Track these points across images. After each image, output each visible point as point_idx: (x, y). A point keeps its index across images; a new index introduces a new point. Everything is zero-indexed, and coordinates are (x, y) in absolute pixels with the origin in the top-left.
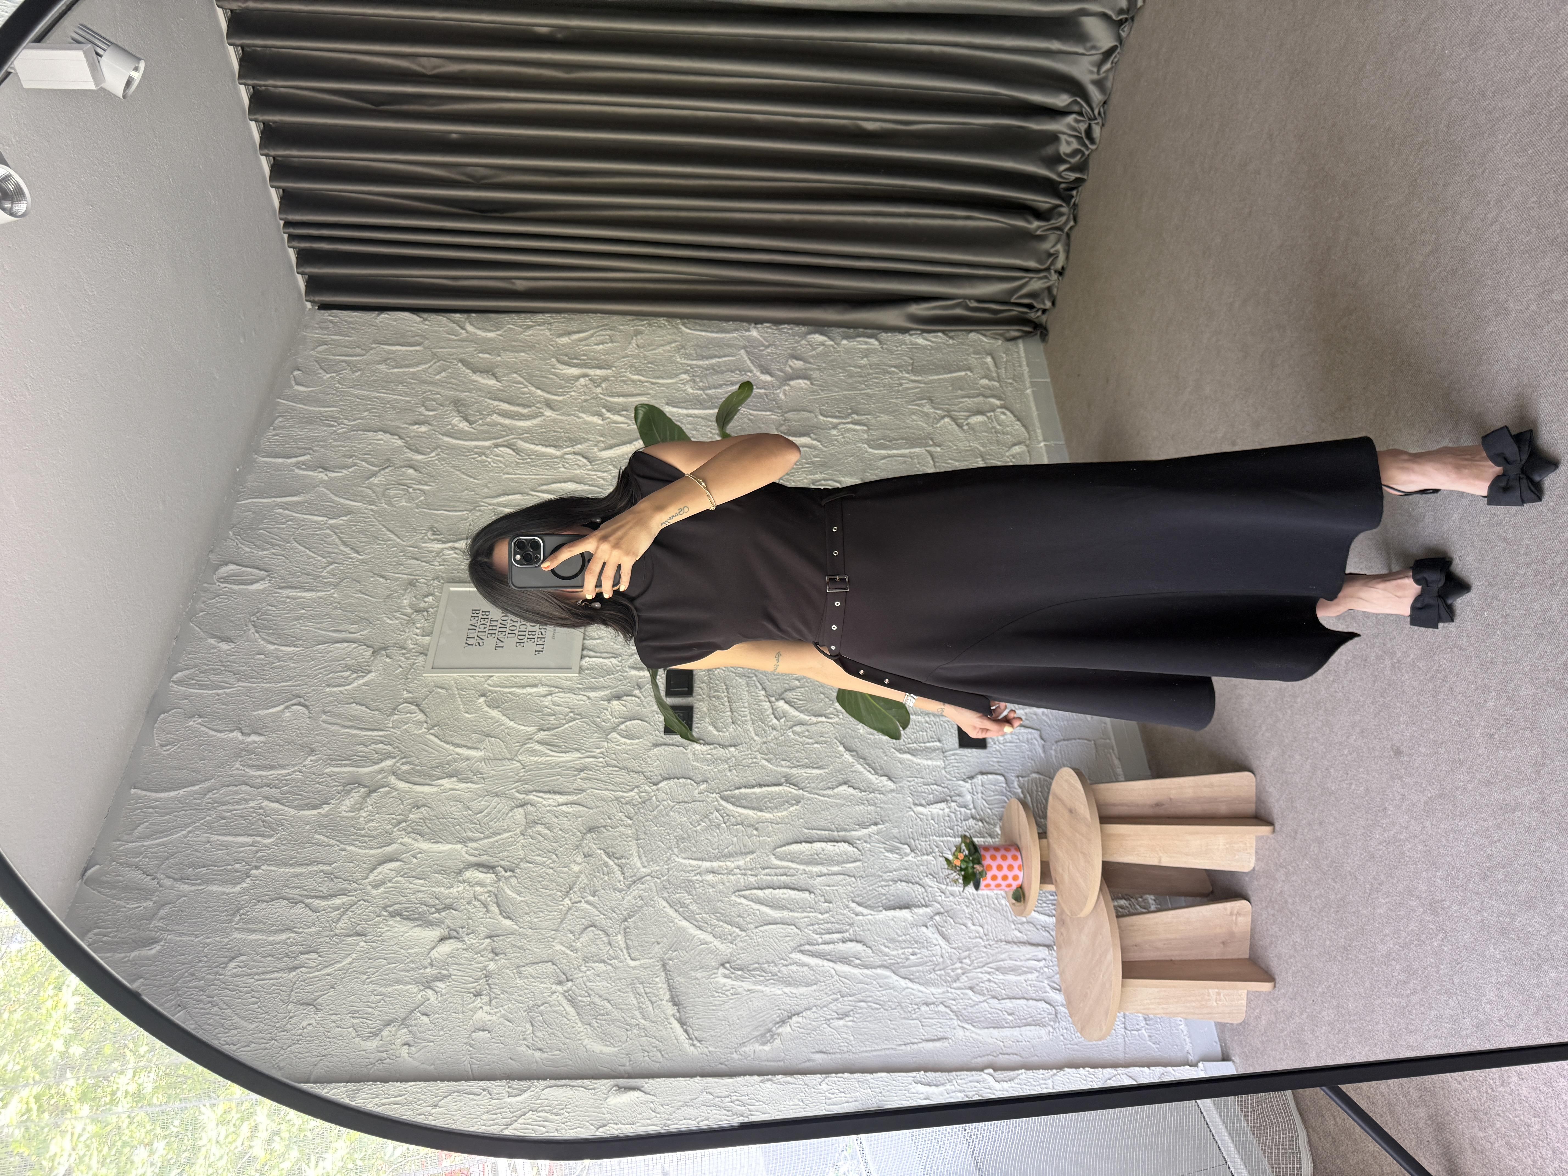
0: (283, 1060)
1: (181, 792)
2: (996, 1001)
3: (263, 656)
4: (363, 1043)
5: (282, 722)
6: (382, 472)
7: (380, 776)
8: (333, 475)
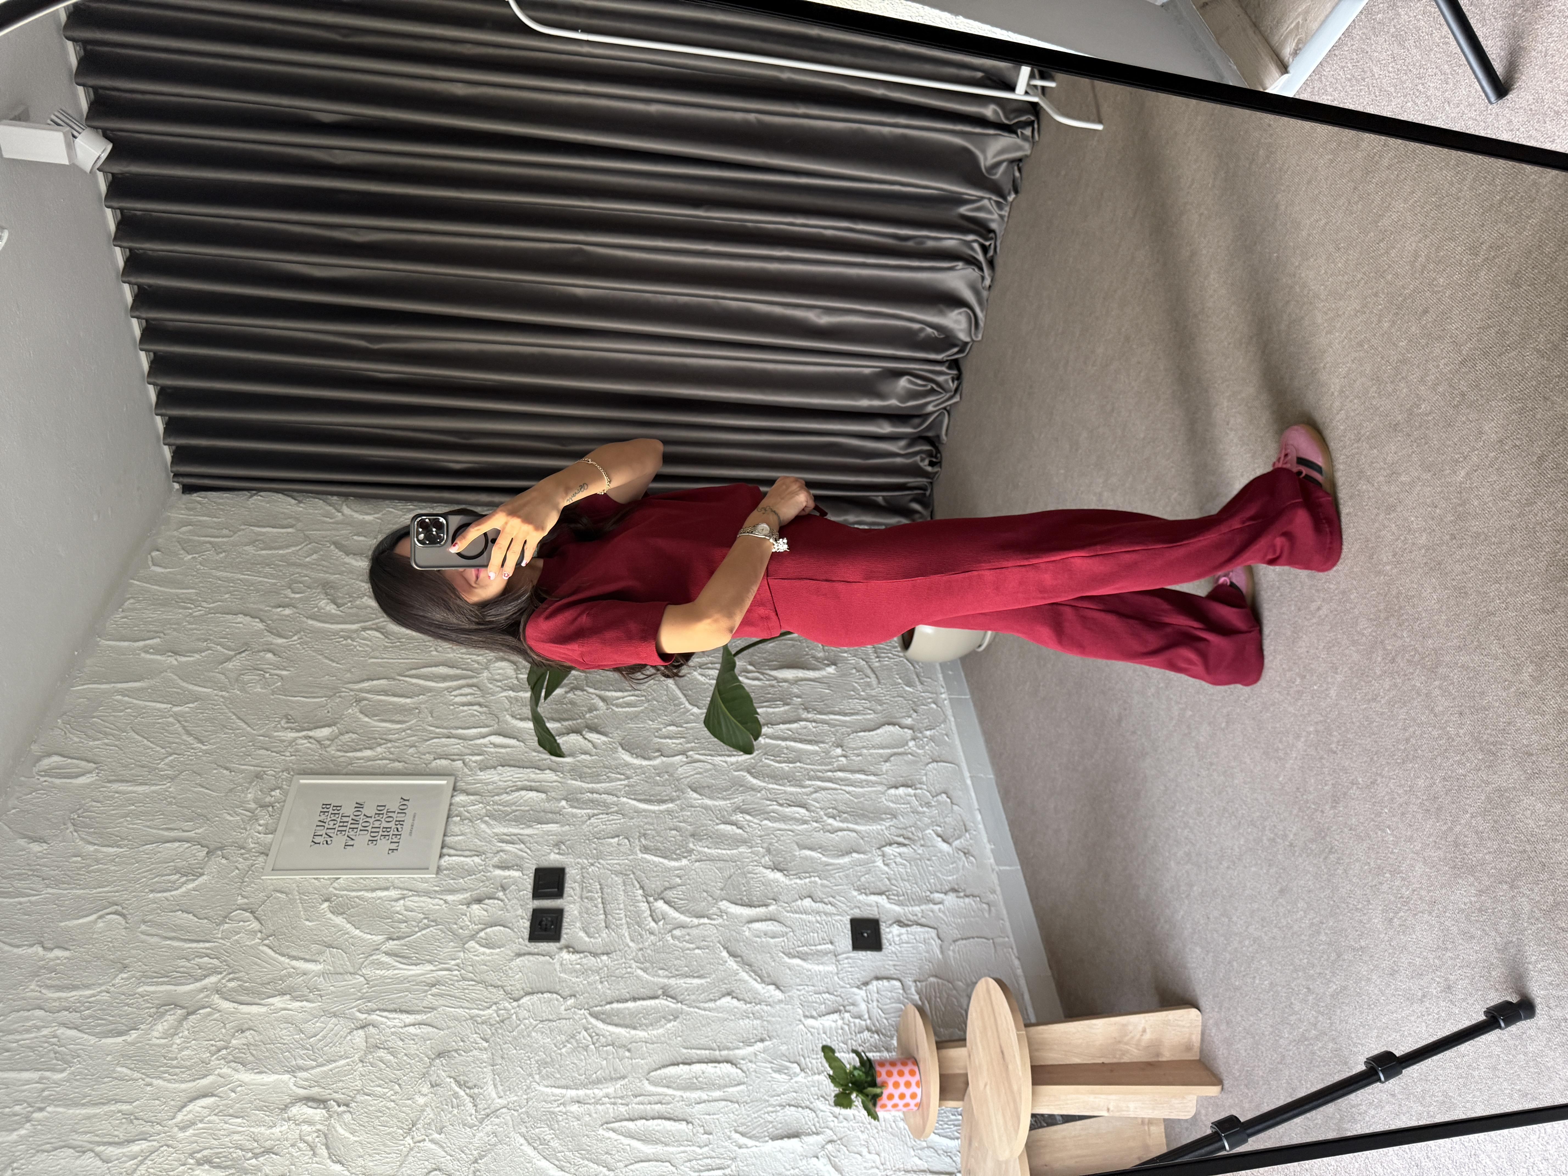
3: (79, 859)
5: (93, 933)
6: (238, 657)
7: (202, 995)
8: (184, 659)
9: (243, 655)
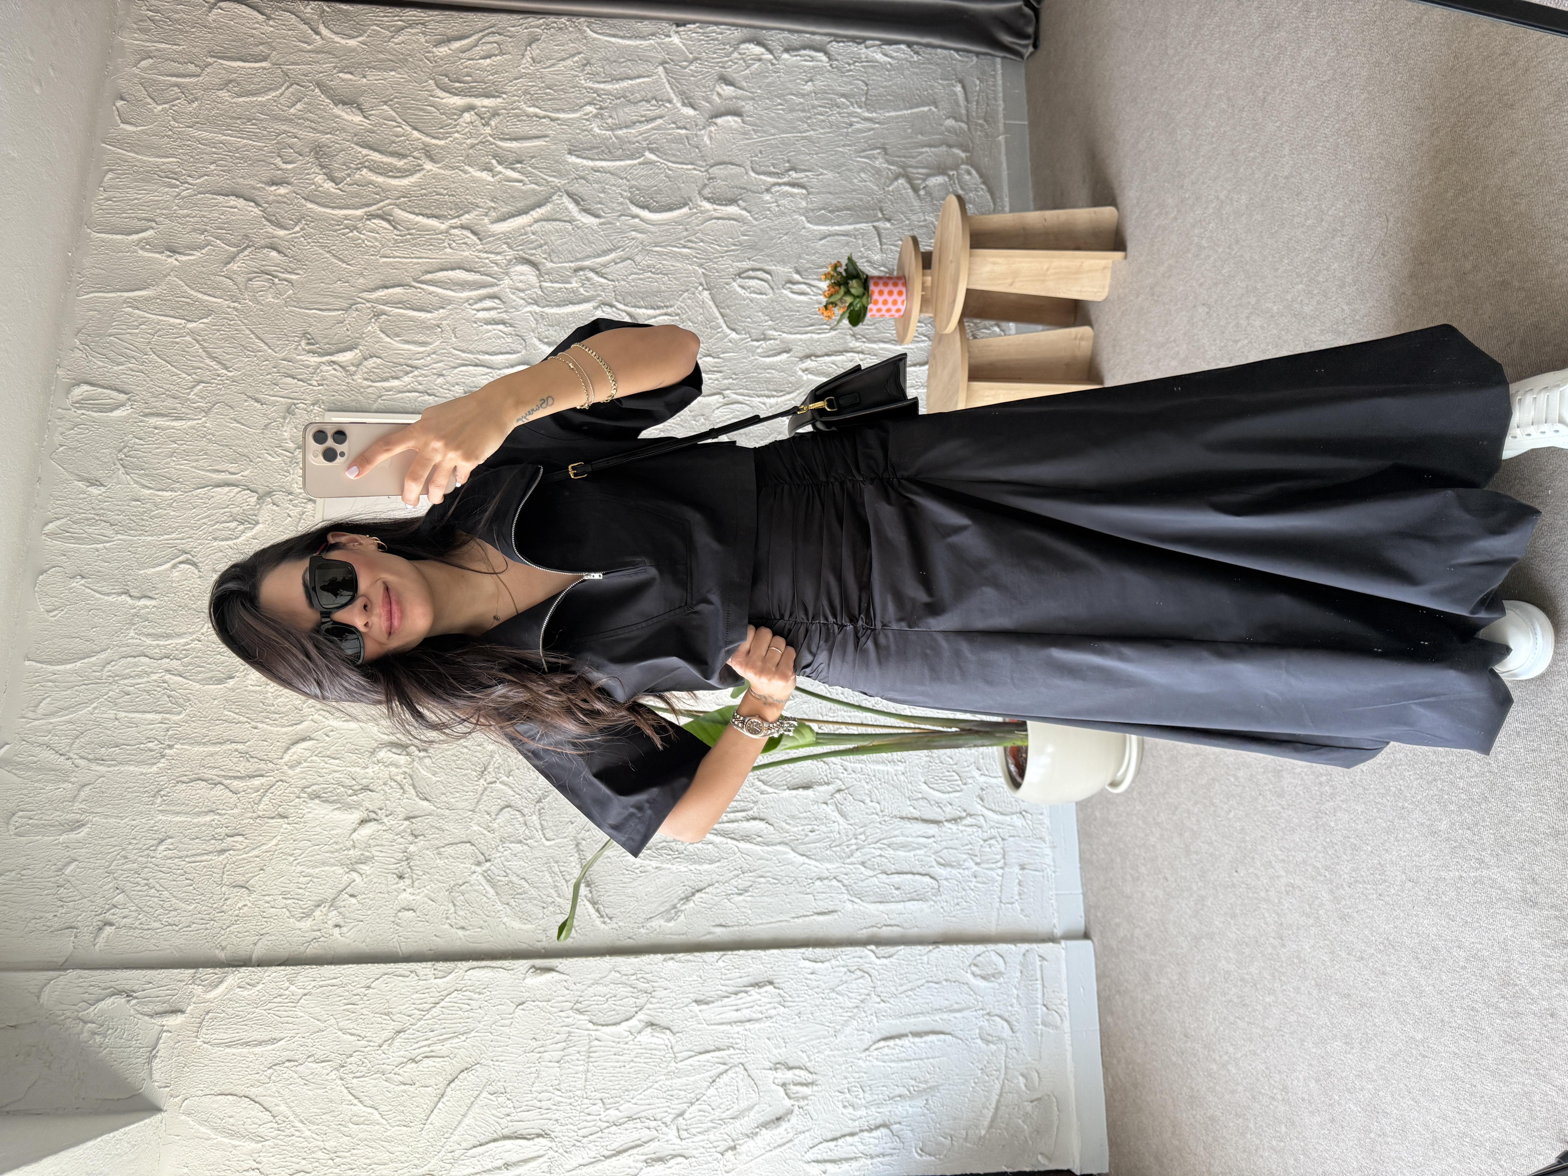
0: (225, 940)
1: (78, 664)
2: (885, 876)
3: (139, 503)
4: (297, 923)
5: (169, 583)
6: (241, 255)
8: (184, 258)
9: (246, 253)
